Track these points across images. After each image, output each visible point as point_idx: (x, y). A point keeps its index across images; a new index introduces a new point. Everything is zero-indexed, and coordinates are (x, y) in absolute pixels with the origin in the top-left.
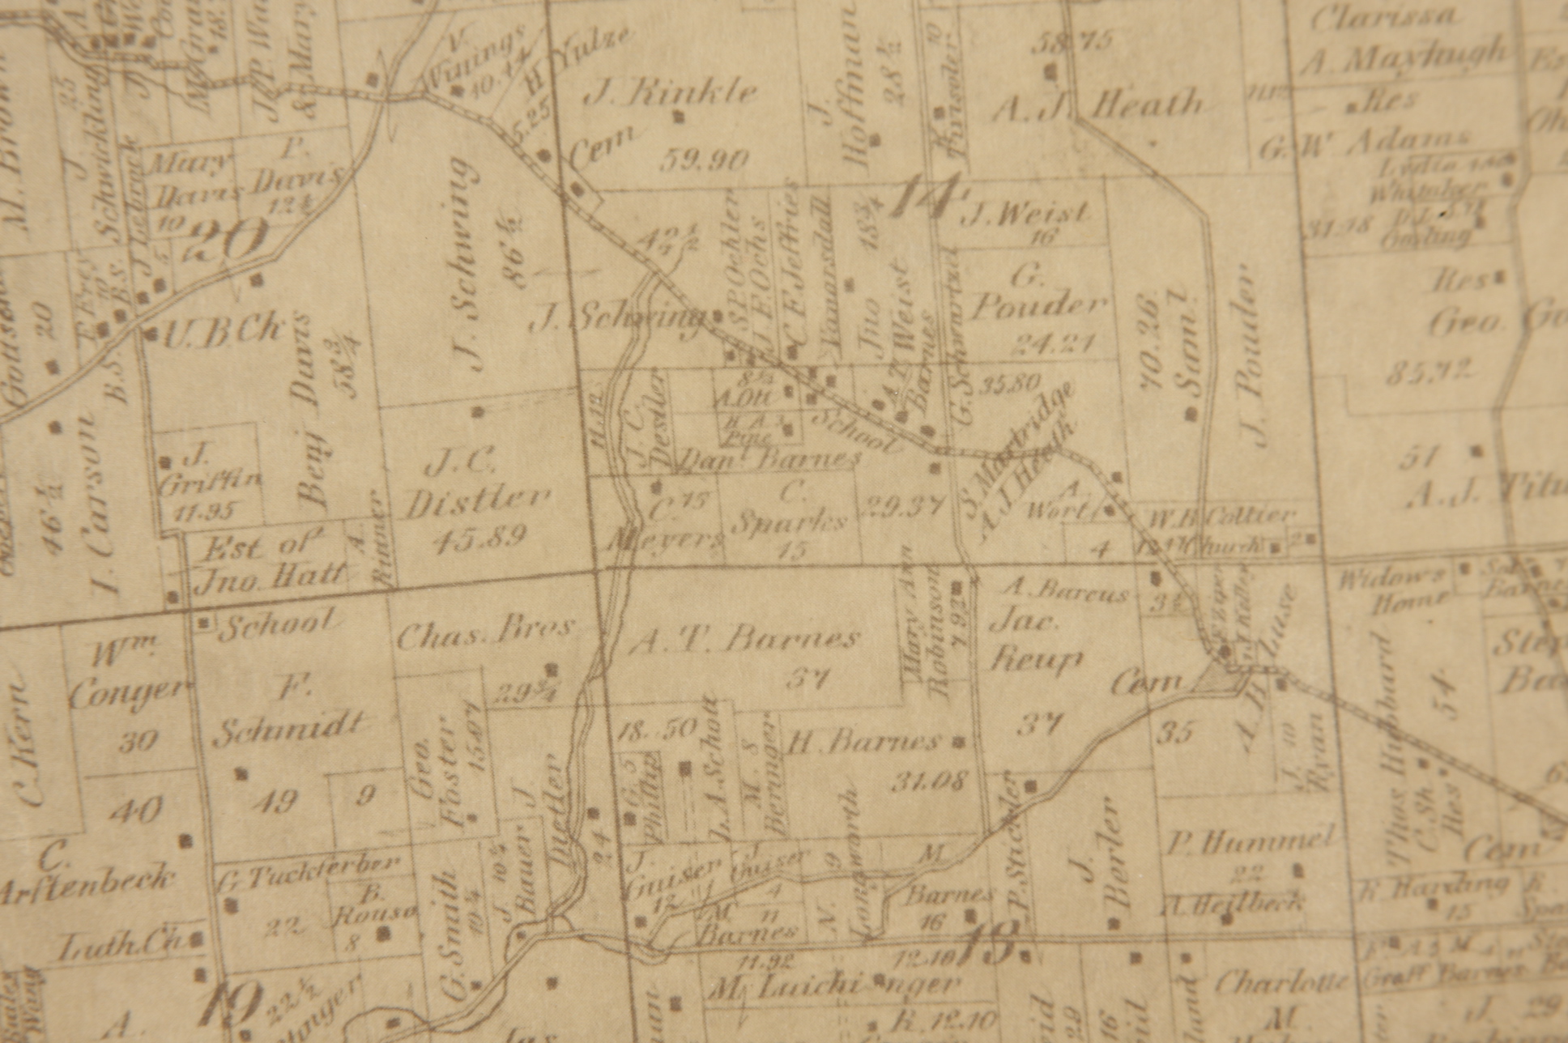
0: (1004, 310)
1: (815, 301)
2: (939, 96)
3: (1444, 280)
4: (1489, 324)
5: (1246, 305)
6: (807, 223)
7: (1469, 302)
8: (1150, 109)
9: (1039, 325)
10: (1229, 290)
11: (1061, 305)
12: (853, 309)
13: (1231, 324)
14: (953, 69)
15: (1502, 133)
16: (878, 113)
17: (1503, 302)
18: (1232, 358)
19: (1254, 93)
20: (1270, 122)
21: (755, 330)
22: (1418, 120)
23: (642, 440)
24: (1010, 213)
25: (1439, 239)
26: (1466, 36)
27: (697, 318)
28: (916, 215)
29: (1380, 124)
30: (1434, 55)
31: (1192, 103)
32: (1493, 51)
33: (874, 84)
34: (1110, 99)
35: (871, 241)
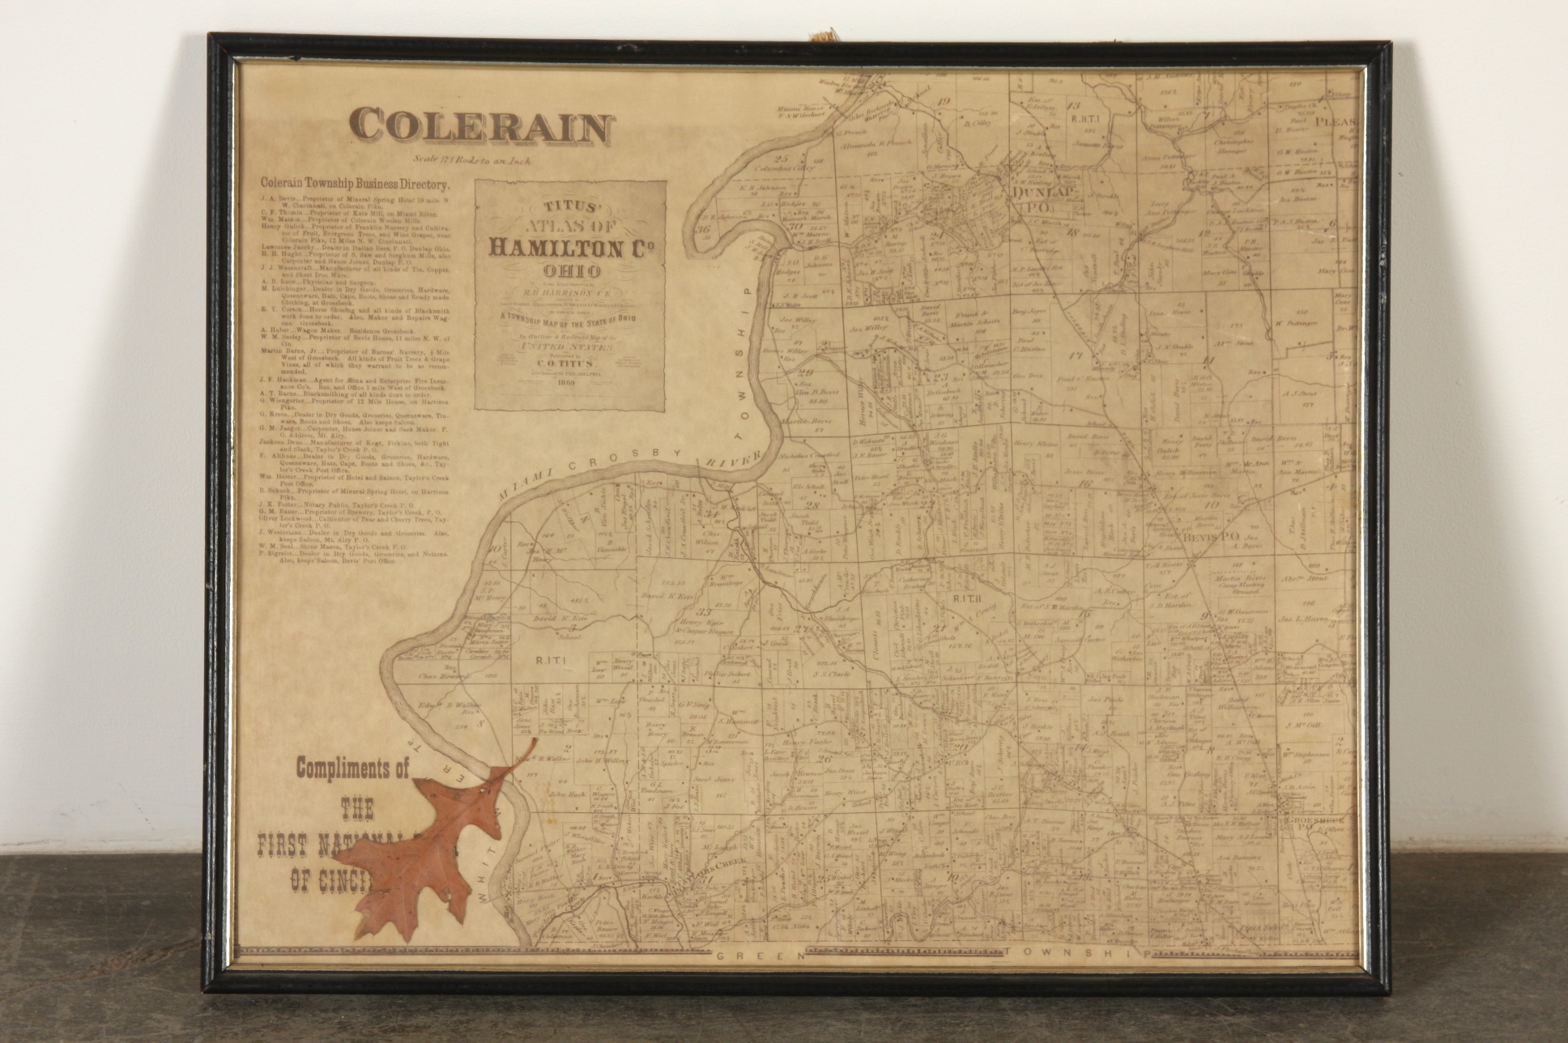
0: (1093, 768)
1: (1061, 764)
2: (1084, 730)
3: (1171, 767)
4: (1178, 775)
5: (1135, 770)
6: (1060, 751)
7: (1175, 771)
8: (1121, 735)
9: (1099, 771)
10: (1133, 767)
11: (1103, 768)
12: (1067, 765)
13: (1132, 772)
14: (1087, 726)
15: (1183, 743)
16: (1073, 732)
17: (1181, 772)
18: (1132, 779)
19: (1139, 733)
20: (1142, 738)
21: (1050, 768)
22: (1167, 739)
23: (1029, 786)
24: (1095, 751)
25: (1170, 760)
26: (1177, 725)
27: (1040, 766)
28: (1079, 751)
29: (1161, 740)
30: (1171, 728)
31: (1128, 734)
32: (1182, 728)
33: (1073, 727)
34: (1114, 733)
35: (1071, 754)
